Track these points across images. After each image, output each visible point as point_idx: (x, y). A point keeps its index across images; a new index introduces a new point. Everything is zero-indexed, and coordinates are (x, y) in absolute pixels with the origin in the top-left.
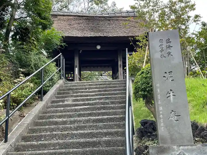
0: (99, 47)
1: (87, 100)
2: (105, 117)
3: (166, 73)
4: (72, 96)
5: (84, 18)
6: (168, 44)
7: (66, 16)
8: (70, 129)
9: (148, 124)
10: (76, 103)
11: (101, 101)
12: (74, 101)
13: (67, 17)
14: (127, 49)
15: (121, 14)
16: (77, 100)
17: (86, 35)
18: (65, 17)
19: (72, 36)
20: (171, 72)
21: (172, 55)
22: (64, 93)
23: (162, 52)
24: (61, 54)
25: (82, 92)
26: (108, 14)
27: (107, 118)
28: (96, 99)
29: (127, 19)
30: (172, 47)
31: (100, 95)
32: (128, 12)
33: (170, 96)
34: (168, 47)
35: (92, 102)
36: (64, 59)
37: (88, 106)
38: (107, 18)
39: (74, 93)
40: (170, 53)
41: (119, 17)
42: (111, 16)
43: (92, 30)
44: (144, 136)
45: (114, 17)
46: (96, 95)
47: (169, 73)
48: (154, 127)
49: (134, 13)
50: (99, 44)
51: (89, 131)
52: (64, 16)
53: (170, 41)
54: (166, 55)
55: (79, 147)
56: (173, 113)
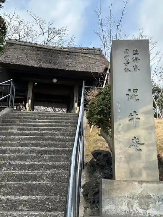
0: (55, 81)
1: (35, 130)
2: (52, 148)
3: (129, 90)
4: (18, 125)
5: (42, 49)
6: (135, 56)
7: (23, 45)
8: (9, 159)
9: (102, 155)
10: (22, 132)
11: (50, 132)
12: (20, 129)
13: (25, 47)
14: (84, 81)
15: (81, 50)
16: (23, 129)
17: (42, 66)
18: (21, 47)
19: (27, 65)
20: (137, 89)
21: (139, 69)
22: (9, 121)
23: (127, 65)
24: (12, 79)
25: (31, 122)
26: (68, 49)
27: (54, 150)
28: (44, 130)
29: (87, 55)
30: (140, 59)
31: (50, 126)
32: (88, 49)
33: (133, 119)
34: (135, 60)
35: (39, 132)
36: (15, 87)
37: (34, 136)
38: (67, 53)
39: (21, 122)
40: (137, 67)
41: (78, 53)
42: (70, 51)
43: (49, 62)
44: (95, 171)
45: (74, 52)
46: (46, 126)
47: (134, 90)
48: (108, 159)
49: (95, 51)
50: (55, 77)
51: (31, 163)
52: (21, 45)
53: (138, 52)
54: (132, 69)
55: (15, 180)
56: (135, 140)
